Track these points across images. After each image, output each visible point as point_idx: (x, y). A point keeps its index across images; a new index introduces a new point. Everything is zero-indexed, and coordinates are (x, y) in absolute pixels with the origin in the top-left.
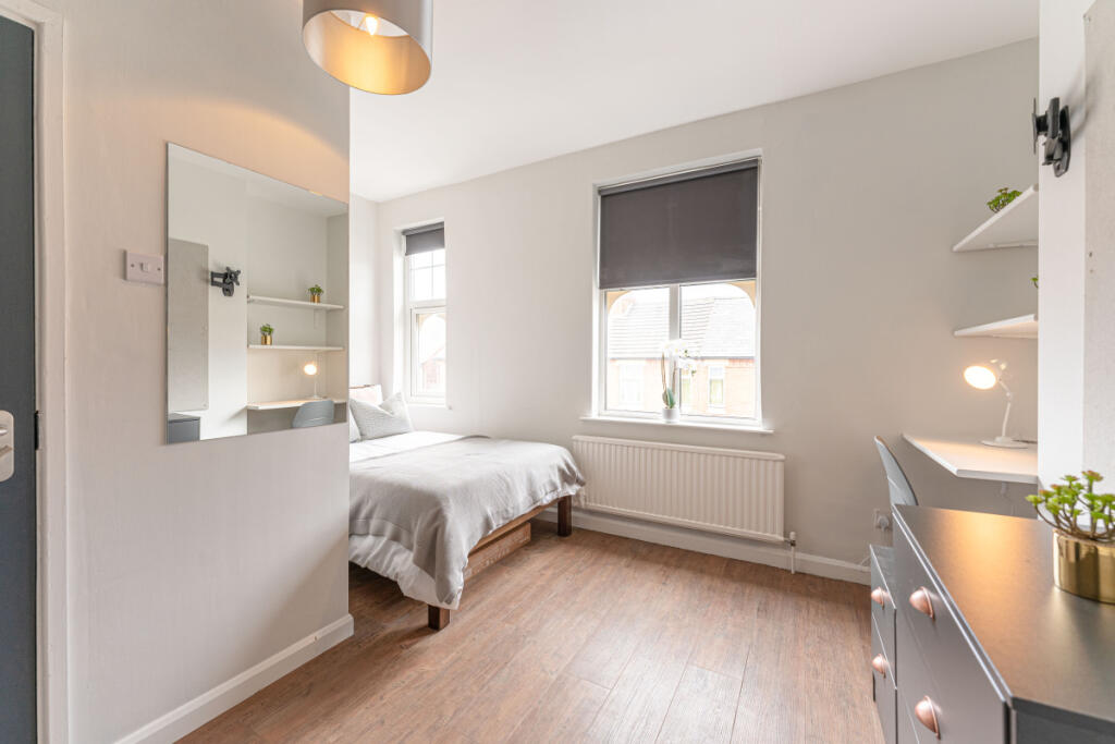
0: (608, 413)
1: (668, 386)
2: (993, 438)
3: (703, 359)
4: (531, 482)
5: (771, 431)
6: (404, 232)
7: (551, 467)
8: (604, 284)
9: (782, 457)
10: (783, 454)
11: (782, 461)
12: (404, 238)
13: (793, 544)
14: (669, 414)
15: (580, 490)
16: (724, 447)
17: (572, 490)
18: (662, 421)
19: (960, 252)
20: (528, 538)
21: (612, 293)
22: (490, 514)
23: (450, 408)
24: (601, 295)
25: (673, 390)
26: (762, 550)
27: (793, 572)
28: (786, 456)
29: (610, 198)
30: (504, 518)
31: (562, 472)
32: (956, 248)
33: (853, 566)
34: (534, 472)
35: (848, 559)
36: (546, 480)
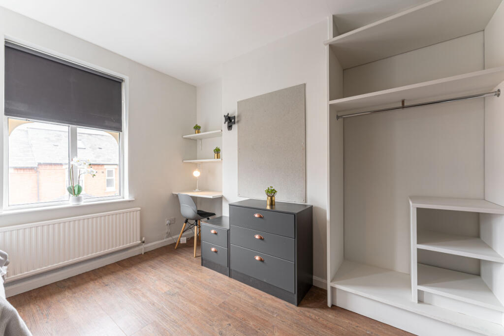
2: (195, 190)
5: (134, 199)
9: (139, 209)
10: (139, 207)
11: (139, 210)
13: (143, 242)
16: (110, 211)
19: (185, 138)
26: (130, 251)
27: (143, 253)
28: (141, 208)
32: (184, 137)
33: (162, 241)
35: (159, 240)
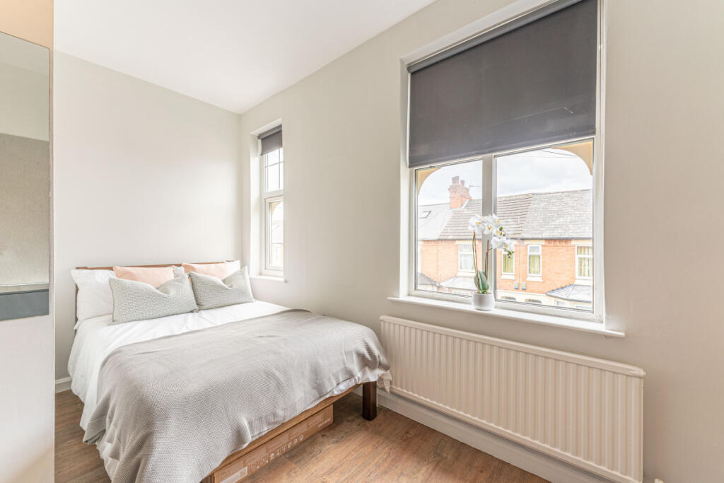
0: (416, 293)
1: (481, 269)
3: (523, 239)
4: (316, 373)
5: (622, 334)
6: (259, 137)
7: (348, 353)
8: (414, 162)
9: (642, 373)
11: (640, 377)
12: (260, 141)
14: (480, 300)
15: (383, 375)
17: (372, 376)
18: (472, 307)
20: (329, 420)
21: (422, 170)
22: (245, 423)
23: (286, 282)
24: (411, 173)
25: (485, 274)
28: (647, 372)
29: (420, 73)
30: (269, 424)
31: (361, 357)
34: (321, 362)
36: (338, 368)
